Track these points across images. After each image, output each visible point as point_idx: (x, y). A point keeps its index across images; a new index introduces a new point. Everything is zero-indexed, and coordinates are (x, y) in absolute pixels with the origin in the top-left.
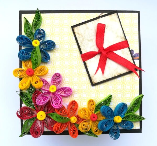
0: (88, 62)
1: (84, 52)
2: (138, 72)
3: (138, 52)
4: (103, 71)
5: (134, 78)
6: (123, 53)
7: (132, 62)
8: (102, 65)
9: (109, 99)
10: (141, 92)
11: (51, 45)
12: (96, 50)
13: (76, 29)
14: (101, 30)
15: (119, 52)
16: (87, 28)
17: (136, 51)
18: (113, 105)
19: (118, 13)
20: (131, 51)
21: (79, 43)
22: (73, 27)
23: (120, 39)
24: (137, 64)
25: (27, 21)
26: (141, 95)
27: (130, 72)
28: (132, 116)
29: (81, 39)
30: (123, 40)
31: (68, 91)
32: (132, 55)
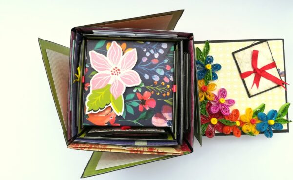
0: (246, 79)
1: (242, 72)
2: (284, 85)
3: (283, 70)
4: (258, 86)
5: (281, 90)
6: (273, 72)
7: (279, 78)
8: (257, 81)
9: (263, 107)
10: (286, 102)
11: (218, 67)
12: (252, 70)
13: (236, 55)
14: (255, 55)
15: (269, 71)
16: (245, 54)
17: (282, 70)
18: (266, 112)
19: (268, 41)
20: (278, 70)
21: (239, 65)
22: (233, 54)
23: (270, 62)
24: (284, 80)
25: (200, 50)
26: (287, 104)
27: (279, 86)
28: (281, 120)
29: (240, 61)
30: (272, 62)
31: (231, 102)
32: (279, 73)
